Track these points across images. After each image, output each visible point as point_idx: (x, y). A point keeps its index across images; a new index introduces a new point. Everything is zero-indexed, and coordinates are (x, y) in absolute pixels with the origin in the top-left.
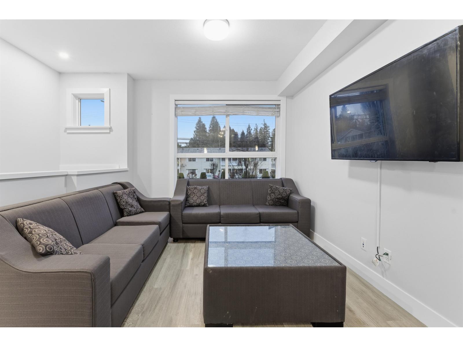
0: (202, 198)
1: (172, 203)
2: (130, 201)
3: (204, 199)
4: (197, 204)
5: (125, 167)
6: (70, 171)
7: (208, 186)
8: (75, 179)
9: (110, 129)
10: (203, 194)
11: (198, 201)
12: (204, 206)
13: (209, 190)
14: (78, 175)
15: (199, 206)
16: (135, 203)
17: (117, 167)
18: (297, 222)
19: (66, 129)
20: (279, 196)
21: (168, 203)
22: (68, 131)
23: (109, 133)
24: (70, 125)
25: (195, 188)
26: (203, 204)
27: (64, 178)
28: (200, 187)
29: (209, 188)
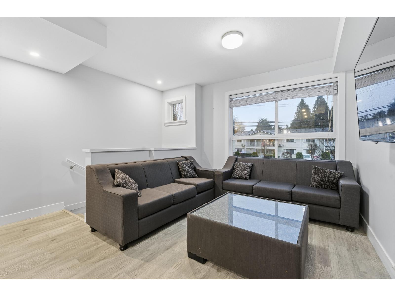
0: (245, 172)
1: (215, 173)
2: (187, 168)
3: (246, 173)
4: (240, 176)
5: (194, 146)
6: (152, 149)
7: (252, 163)
8: (153, 152)
9: (186, 121)
10: (246, 169)
11: (241, 175)
12: (246, 179)
13: (252, 166)
14: (155, 151)
15: (241, 178)
16: (191, 170)
17: (189, 146)
18: (340, 208)
19: (165, 123)
20: (324, 179)
21: (213, 173)
22: (166, 125)
23: (185, 124)
24: (166, 121)
25: (241, 164)
26: (244, 177)
27: (148, 152)
28: (245, 164)
29: (253, 165)
